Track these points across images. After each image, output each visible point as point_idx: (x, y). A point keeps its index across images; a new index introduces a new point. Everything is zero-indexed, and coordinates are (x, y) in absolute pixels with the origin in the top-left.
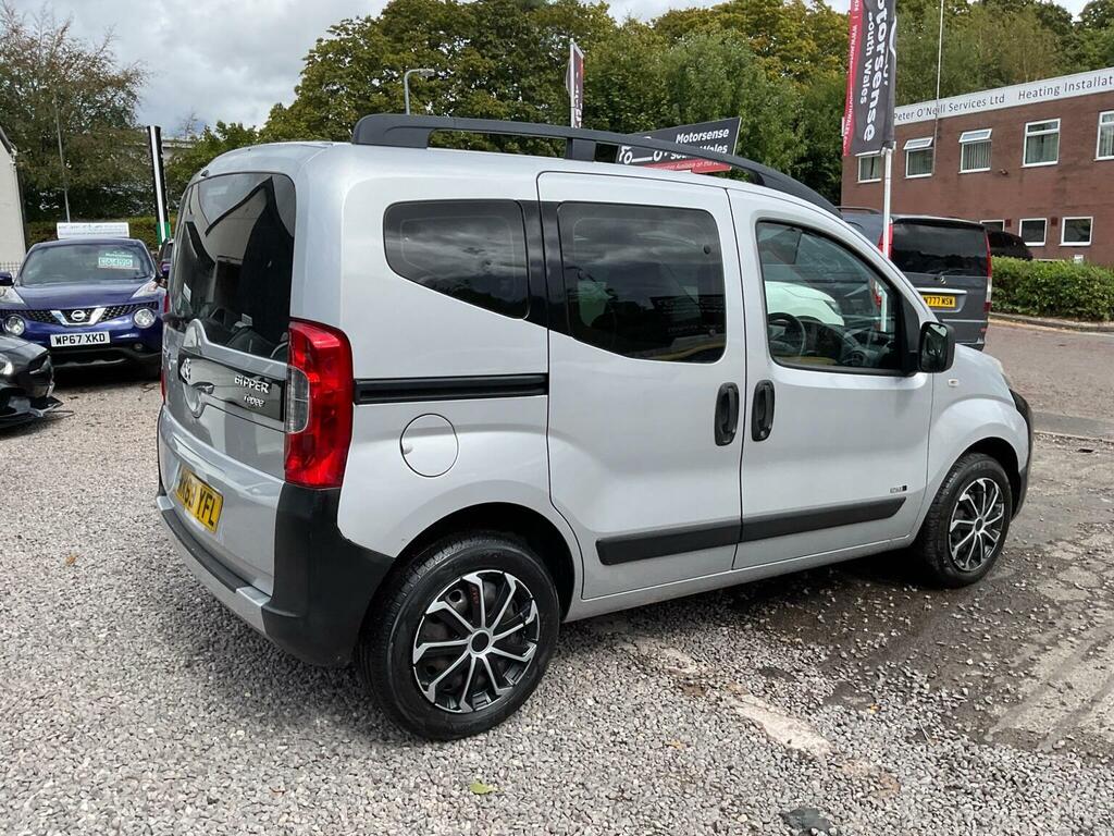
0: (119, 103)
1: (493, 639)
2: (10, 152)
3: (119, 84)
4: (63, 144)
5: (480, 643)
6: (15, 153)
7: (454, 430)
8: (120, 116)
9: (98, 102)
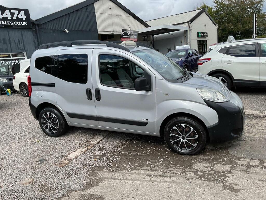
0: (258, 8)
1: (51, 123)
2: (216, 26)
3: (259, 3)
4: (242, 20)
5: (50, 123)
6: (217, 26)
7: (43, 91)
8: (258, 11)
9: (253, 8)
